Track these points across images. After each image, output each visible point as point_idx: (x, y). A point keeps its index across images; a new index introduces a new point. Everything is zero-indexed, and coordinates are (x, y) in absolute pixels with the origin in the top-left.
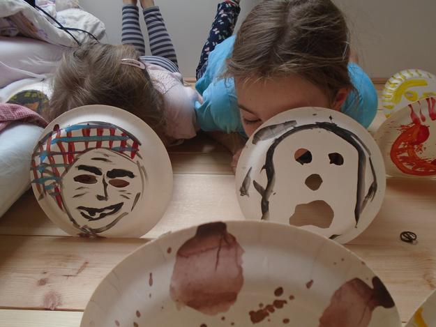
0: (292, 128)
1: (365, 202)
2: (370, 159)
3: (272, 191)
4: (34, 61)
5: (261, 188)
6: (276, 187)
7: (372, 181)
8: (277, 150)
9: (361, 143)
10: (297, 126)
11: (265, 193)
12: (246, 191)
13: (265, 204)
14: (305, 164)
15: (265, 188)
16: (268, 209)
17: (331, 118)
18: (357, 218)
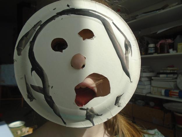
0: (39, 27)
1: (127, 58)
2: (113, 23)
3: (49, 86)
5: (39, 87)
6: (50, 81)
7: (124, 39)
8: (35, 50)
10: (42, 23)
11: (44, 90)
12: (32, 96)
13: (49, 100)
14: (63, 51)
15: (42, 86)
16: (53, 102)
17: (68, 6)
18: (128, 74)
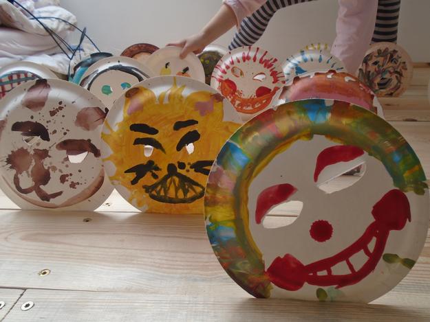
4: (12, 45)
9: (140, 72)
